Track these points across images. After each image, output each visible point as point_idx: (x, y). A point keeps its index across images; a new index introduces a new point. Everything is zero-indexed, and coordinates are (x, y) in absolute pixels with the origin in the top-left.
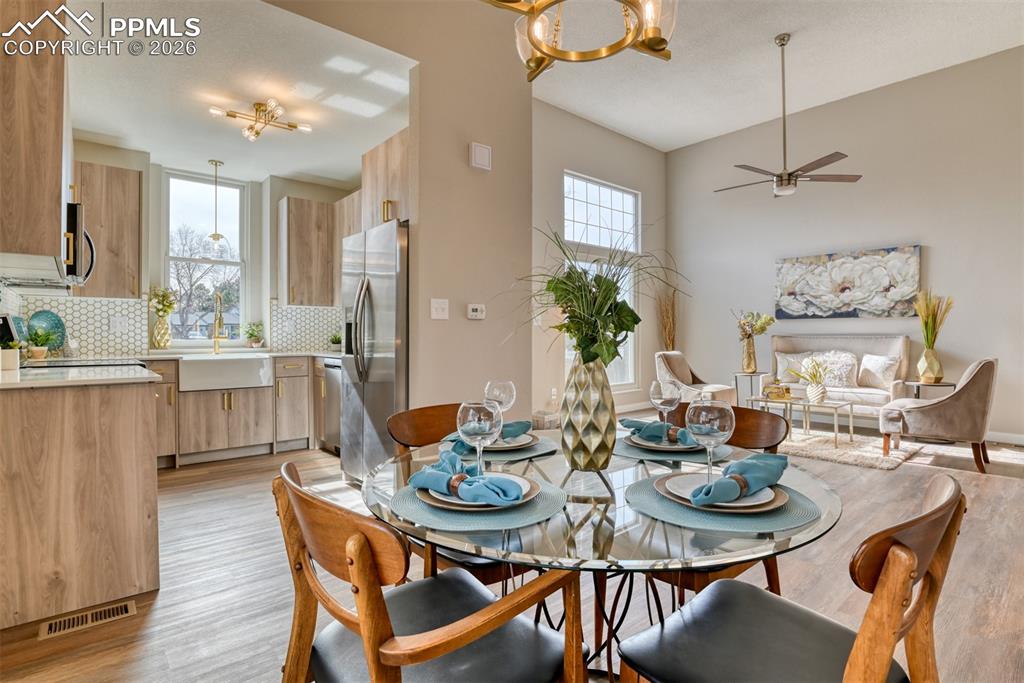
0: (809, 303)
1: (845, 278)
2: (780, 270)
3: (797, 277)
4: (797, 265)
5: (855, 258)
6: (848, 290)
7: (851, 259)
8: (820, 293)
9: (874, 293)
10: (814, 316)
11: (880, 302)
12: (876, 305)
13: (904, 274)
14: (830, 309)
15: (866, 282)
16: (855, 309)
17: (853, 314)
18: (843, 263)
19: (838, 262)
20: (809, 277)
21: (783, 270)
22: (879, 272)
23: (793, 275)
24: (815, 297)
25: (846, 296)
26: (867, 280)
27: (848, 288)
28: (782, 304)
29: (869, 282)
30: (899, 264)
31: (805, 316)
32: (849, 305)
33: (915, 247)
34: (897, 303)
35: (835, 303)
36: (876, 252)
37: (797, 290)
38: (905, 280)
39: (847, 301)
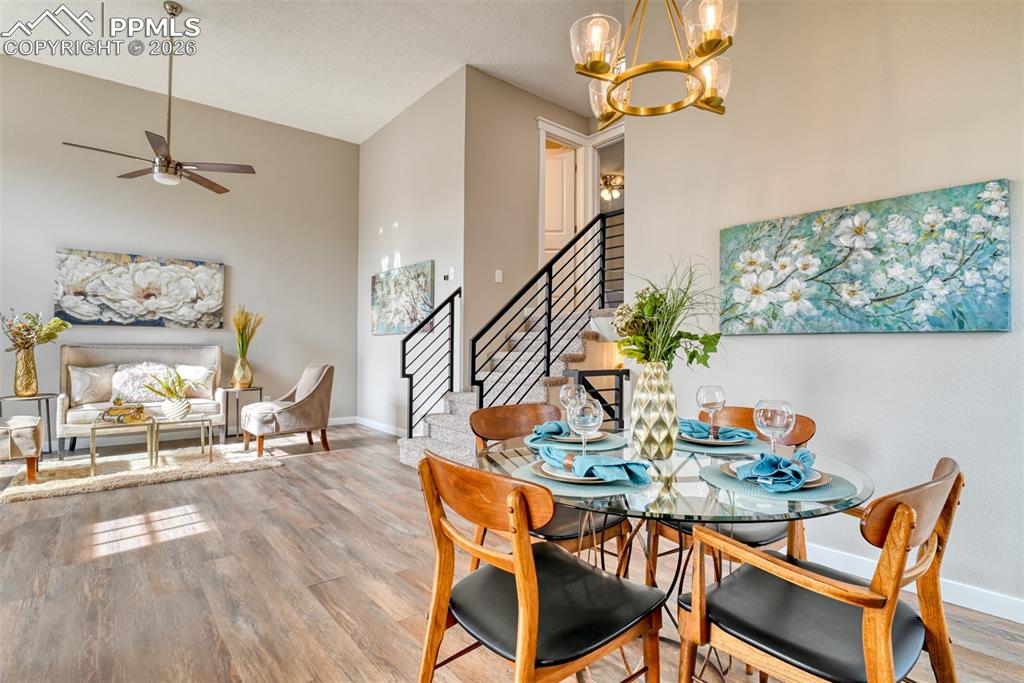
0: (104, 307)
1: (150, 284)
2: (63, 262)
3: (88, 274)
4: (89, 259)
5: (162, 264)
6: (153, 297)
7: (158, 265)
8: (120, 297)
9: (181, 303)
10: (111, 323)
11: (186, 313)
12: (183, 315)
13: (210, 287)
14: (132, 316)
15: (173, 290)
16: (161, 318)
17: (160, 323)
18: (148, 267)
19: (143, 265)
20: (105, 276)
21: (67, 263)
22: (187, 282)
23: (81, 271)
24: (114, 301)
25: (151, 303)
26: (175, 290)
27: (154, 295)
28: (65, 305)
29: (177, 291)
30: (206, 278)
31: (99, 322)
32: (154, 313)
33: (220, 264)
34: (203, 315)
35: (137, 310)
36: (185, 262)
37: (88, 289)
38: (210, 294)
39: (152, 308)
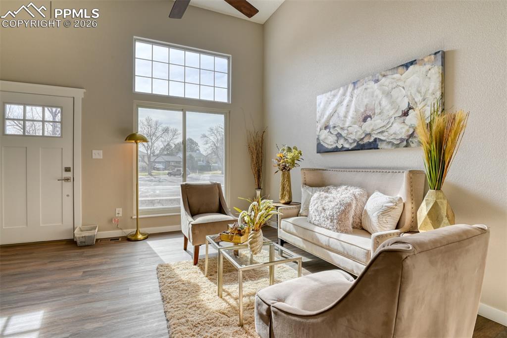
0: (339, 136)
1: (367, 105)
3: (331, 111)
5: (376, 81)
6: (369, 119)
7: (372, 83)
8: (347, 124)
9: (393, 120)
10: (343, 149)
11: (399, 130)
12: (395, 134)
13: (423, 90)
14: (355, 141)
15: (385, 107)
16: (375, 140)
17: (373, 146)
18: (366, 89)
19: (361, 88)
22: (398, 93)
24: (344, 129)
25: (368, 126)
26: (387, 105)
27: (370, 117)
28: (322, 138)
29: (388, 107)
30: (418, 80)
32: (369, 135)
33: (436, 54)
34: (415, 128)
35: (359, 133)
36: (395, 69)
37: (331, 123)
38: (424, 100)
39: (368, 131)
